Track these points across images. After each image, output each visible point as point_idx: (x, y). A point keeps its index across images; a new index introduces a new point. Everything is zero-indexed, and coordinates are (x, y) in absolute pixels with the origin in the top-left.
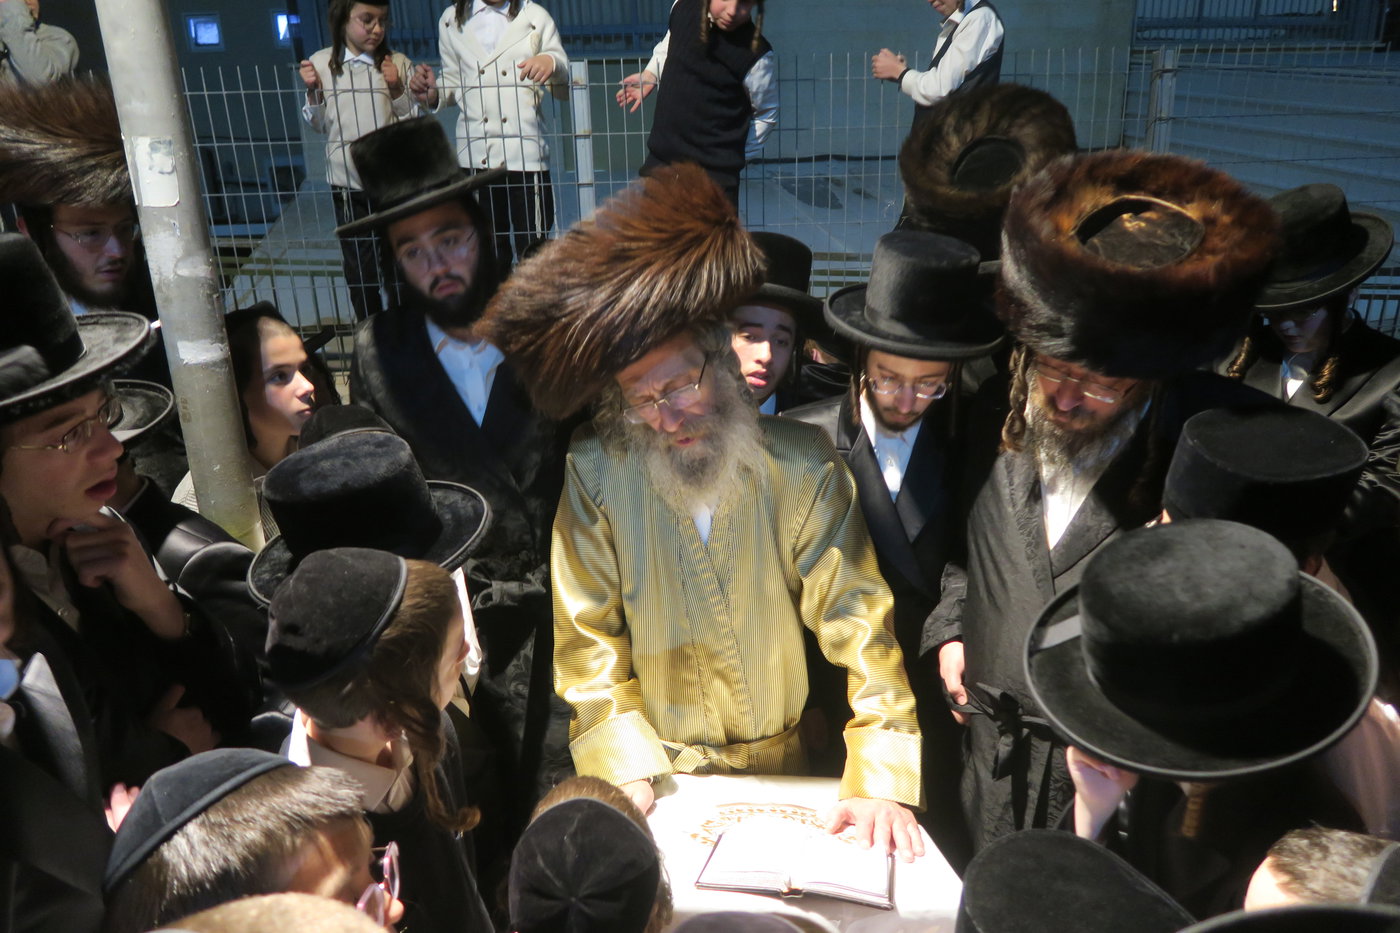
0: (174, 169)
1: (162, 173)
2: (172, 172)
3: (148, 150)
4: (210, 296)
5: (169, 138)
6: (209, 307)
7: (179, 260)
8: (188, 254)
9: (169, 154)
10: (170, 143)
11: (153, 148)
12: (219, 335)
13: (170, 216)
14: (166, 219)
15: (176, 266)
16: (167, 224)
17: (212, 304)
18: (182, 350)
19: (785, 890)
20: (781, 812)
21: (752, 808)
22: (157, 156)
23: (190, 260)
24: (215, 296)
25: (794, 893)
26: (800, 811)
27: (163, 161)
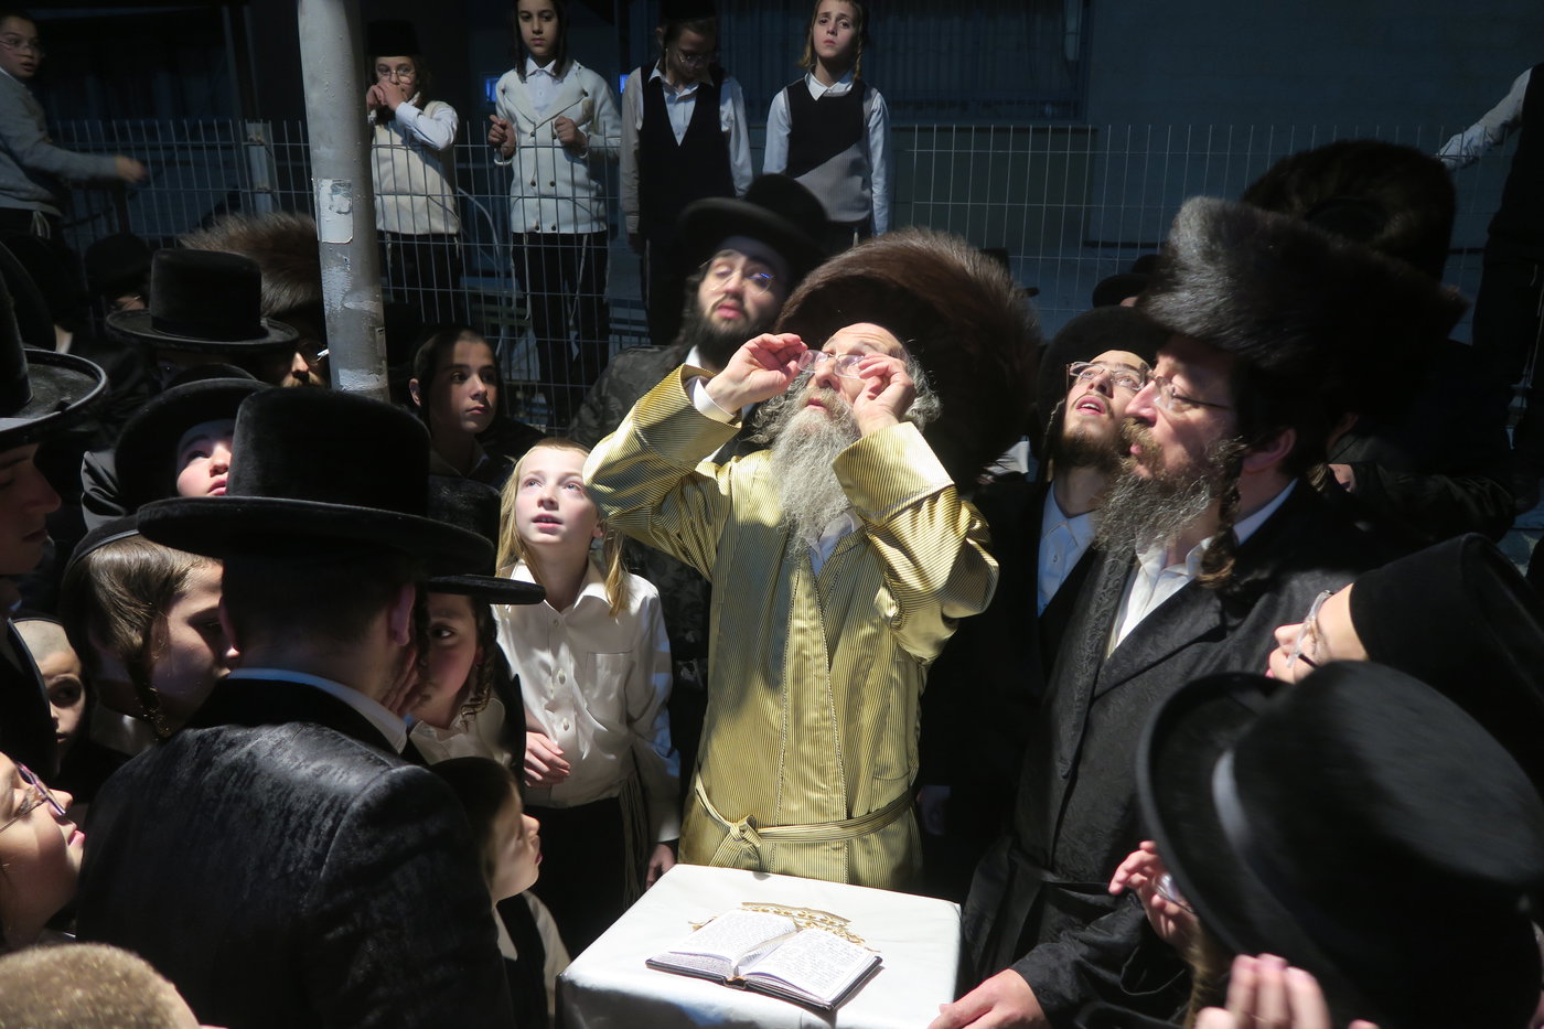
0: (351, 208)
1: (339, 212)
2: (349, 212)
3: (330, 191)
4: (373, 329)
5: (348, 181)
6: (371, 339)
7: (346, 294)
8: (355, 288)
9: (347, 195)
10: (350, 185)
11: (334, 190)
12: (378, 366)
13: (344, 253)
14: (339, 255)
15: (344, 299)
16: (340, 260)
17: (374, 336)
18: (341, 377)
19: (730, 979)
20: (806, 919)
21: (780, 910)
22: (337, 197)
23: (358, 294)
24: (377, 330)
25: (738, 984)
26: (830, 919)
27: (342, 202)
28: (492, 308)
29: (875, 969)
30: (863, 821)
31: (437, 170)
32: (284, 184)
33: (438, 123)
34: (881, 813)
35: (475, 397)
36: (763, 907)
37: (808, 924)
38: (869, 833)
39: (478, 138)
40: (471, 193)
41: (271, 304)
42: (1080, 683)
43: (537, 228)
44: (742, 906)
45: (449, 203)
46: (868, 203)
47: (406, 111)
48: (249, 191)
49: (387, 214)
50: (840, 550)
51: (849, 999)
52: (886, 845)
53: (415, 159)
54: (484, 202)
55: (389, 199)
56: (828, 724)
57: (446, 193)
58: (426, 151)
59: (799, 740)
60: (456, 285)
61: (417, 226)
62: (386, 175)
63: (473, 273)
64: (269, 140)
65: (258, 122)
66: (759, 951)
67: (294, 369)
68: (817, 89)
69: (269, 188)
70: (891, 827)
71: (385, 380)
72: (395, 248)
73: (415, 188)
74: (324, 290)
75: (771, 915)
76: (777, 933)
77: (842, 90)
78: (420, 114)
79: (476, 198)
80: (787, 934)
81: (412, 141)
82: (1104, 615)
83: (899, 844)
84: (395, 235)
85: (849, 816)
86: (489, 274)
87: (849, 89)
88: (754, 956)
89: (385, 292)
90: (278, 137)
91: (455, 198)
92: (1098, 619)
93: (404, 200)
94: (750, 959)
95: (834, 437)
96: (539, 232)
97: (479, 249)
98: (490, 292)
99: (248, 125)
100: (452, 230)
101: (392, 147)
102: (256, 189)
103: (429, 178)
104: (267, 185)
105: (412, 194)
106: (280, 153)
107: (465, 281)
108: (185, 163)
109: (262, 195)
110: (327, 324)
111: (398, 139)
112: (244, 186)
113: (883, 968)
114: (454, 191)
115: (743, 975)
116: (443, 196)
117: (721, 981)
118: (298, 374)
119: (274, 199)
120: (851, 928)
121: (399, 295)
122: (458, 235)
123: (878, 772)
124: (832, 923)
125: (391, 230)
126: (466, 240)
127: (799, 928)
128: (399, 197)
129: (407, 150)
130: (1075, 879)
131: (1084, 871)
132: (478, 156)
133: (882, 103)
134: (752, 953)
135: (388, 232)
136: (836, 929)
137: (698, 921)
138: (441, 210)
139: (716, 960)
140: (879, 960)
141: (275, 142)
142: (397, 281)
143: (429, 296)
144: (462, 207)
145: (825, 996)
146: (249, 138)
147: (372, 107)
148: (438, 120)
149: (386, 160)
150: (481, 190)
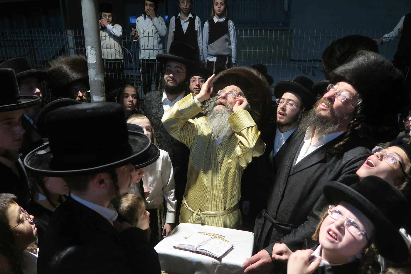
0: (96, 54)
1: (93, 55)
4: (102, 85)
5: (95, 47)
6: (101, 88)
7: (95, 76)
8: (97, 75)
9: (95, 50)
11: (91, 49)
12: (103, 95)
14: (93, 66)
15: (94, 77)
16: (93, 67)
17: (102, 87)
18: (94, 98)
19: (195, 251)
20: (215, 236)
21: (207, 234)
22: (92, 51)
23: (97, 76)
24: (103, 85)
25: (197, 252)
26: (220, 237)
27: (93, 52)
28: (132, 78)
29: (232, 249)
30: (228, 210)
31: (117, 42)
32: (77, 46)
33: (117, 30)
34: (233, 208)
35: (130, 102)
36: (203, 233)
37: (215, 238)
38: (229, 213)
39: (128, 34)
40: (126, 48)
41: (72, 78)
42: (285, 172)
43: (144, 58)
44: (198, 233)
45: (121, 51)
46: (230, 50)
47: (109, 27)
48: (68, 48)
49: (104, 54)
50: (224, 141)
51: (225, 256)
52: (234, 216)
53: (112, 40)
54: (130, 51)
55: (105, 50)
56: (220, 185)
57: (120, 48)
58: (115, 37)
59: (212, 189)
60: (123, 73)
61: (112, 57)
62: (104, 44)
63: (127, 69)
64: (73, 34)
65: (70, 30)
66: (202, 244)
67: (79, 96)
68: (216, 20)
69: (73, 47)
70: (235, 212)
71: (105, 98)
72: (107, 63)
73: (112, 47)
74: (89, 75)
75: (205, 235)
76: (207, 240)
77: (222, 20)
78: (113, 27)
79: (128, 50)
80: (209, 240)
81: (111, 35)
82: (293, 154)
83: (236, 216)
84: (106, 60)
85: (225, 209)
86: (131, 69)
87: (224, 20)
88: (201, 245)
89: (104, 74)
90: (75, 34)
91: (122, 50)
92: (291, 155)
93: (109, 50)
94: (200, 246)
95: (226, 112)
96: (145, 59)
97: (129, 63)
98: (131, 74)
99: (67, 31)
100: (122, 58)
101: (105, 36)
102: (70, 48)
103: (115, 45)
104: (72, 47)
105: (111, 49)
106: (76, 38)
107: (125, 71)
108: (51, 40)
109: (71, 49)
110: (90, 84)
111: (107, 34)
112: (67, 47)
113: (234, 249)
114: (122, 48)
115: (198, 250)
116: (119, 49)
117: (192, 251)
118: (80, 97)
119: (74, 50)
120: (226, 239)
121: (108, 75)
122: (123, 59)
123: (232, 197)
124: (221, 237)
125: (105, 58)
126: (125, 61)
127: (212, 239)
128: (107, 50)
129: (109, 37)
130: (281, 222)
131: (284, 220)
132: (128, 38)
133: (233, 24)
134: (200, 245)
135: (105, 59)
136: (222, 239)
137: (186, 237)
138: (119, 53)
139: (191, 246)
140: (233, 246)
141: (74, 35)
142: (107, 72)
143: (115, 76)
144: (124, 52)
145: (219, 255)
146: (68, 34)
147: (100, 26)
148: (118, 29)
149: (104, 40)
150: (129, 47)
